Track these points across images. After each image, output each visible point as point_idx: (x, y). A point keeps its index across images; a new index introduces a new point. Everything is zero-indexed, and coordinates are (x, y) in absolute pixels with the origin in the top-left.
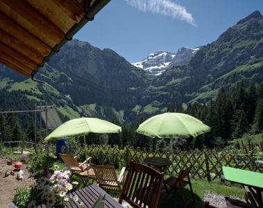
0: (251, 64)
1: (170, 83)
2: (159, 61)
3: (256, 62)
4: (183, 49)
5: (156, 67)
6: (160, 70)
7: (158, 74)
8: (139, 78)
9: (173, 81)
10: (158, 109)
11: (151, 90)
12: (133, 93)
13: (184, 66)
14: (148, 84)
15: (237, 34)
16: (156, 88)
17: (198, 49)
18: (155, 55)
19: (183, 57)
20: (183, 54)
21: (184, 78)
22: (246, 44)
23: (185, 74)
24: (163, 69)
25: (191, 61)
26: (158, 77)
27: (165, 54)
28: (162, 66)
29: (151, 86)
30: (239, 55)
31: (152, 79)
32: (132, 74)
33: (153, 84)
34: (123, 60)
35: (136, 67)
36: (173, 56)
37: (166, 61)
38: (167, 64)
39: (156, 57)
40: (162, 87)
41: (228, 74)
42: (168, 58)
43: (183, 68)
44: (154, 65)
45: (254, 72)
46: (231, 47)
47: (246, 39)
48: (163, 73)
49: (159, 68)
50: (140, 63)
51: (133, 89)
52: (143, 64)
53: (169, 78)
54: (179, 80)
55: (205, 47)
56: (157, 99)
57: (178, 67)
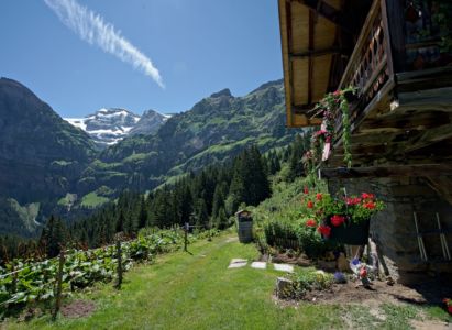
0: (223, 145)
1: (130, 159)
2: (114, 123)
3: (227, 144)
4: (151, 112)
5: (109, 131)
6: (115, 137)
7: (112, 143)
8: (75, 145)
9: (135, 156)
10: (107, 200)
11: (97, 168)
12: (63, 171)
13: (151, 136)
14: (93, 158)
15: (211, 108)
16: (106, 165)
17: (169, 116)
18: (109, 112)
19: (150, 123)
20: (151, 119)
21: (150, 154)
22: (219, 121)
23: (151, 148)
24: (119, 136)
25: (160, 130)
26: (111, 147)
27: (125, 114)
28: (119, 131)
29: (98, 161)
30: (212, 132)
31: (101, 150)
32: (62, 136)
33: (101, 158)
34: (46, 108)
35: (72, 126)
36: (137, 119)
37: (127, 125)
38: (127, 129)
39: (109, 116)
40: (116, 164)
41: (201, 154)
42: (129, 122)
43: (148, 138)
44: (105, 128)
45: (225, 154)
46: (204, 121)
47: (218, 116)
48: (120, 143)
49: (115, 133)
50: (82, 120)
51: (63, 163)
52: (86, 123)
53: (128, 151)
54: (142, 156)
55: (177, 115)
56: (107, 183)
57: (141, 136)
